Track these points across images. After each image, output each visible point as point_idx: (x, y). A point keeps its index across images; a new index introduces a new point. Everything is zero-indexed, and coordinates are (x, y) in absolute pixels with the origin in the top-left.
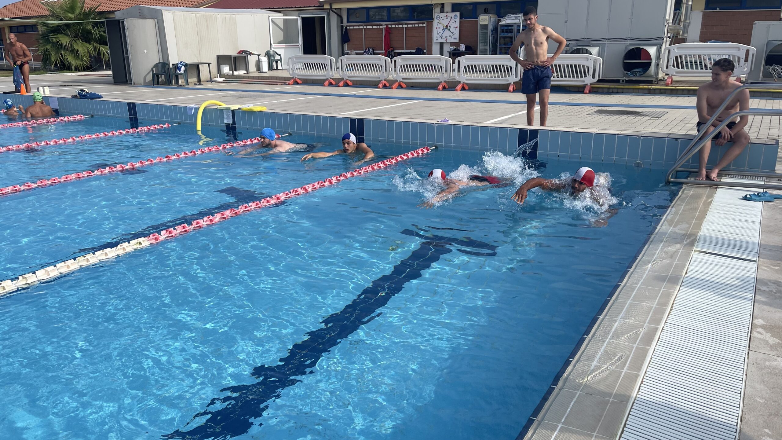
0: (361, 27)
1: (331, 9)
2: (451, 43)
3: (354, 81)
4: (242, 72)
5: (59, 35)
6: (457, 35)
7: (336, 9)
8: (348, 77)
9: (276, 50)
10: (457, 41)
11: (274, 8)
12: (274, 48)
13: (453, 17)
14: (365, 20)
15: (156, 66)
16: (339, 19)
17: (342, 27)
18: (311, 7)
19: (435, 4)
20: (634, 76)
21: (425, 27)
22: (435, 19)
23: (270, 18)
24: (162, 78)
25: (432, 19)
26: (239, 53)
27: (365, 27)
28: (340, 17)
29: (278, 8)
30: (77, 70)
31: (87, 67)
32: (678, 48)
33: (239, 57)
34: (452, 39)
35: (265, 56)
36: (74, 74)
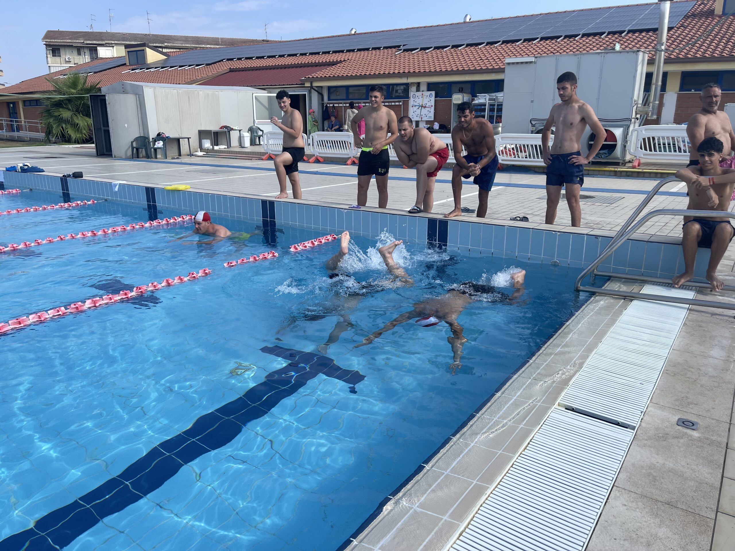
0: (340, 105)
1: (311, 87)
2: (426, 121)
3: (325, 157)
4: (222, 147)
5: (61, 110)
6: (432, 114)
7: (317, 87)
8: (319, 153)
9: (259, 126)
10: (433, 119)
11: (259, 86)
12: (257, 124)
13: (428, 96)
14: (345, 98)
15: (136, 139)
16: (320, 96)
17: (323, 104)
18: (294, 85)
19: (412, 83)
20: (599, 157)
21: (401, 105)
22: (411, 98)
23: (254, 95)
24: (143, 152)
25: (408, 97)
26: (221, 128)
27: (344, 105)
28: (321, 94)
29: (263, 86)
30: (77, 142)
31: (86, 139)
32: (646, 130)
33: (221, 133)
34: (428, 117)
35: (248, 132)
36: (71, 146)
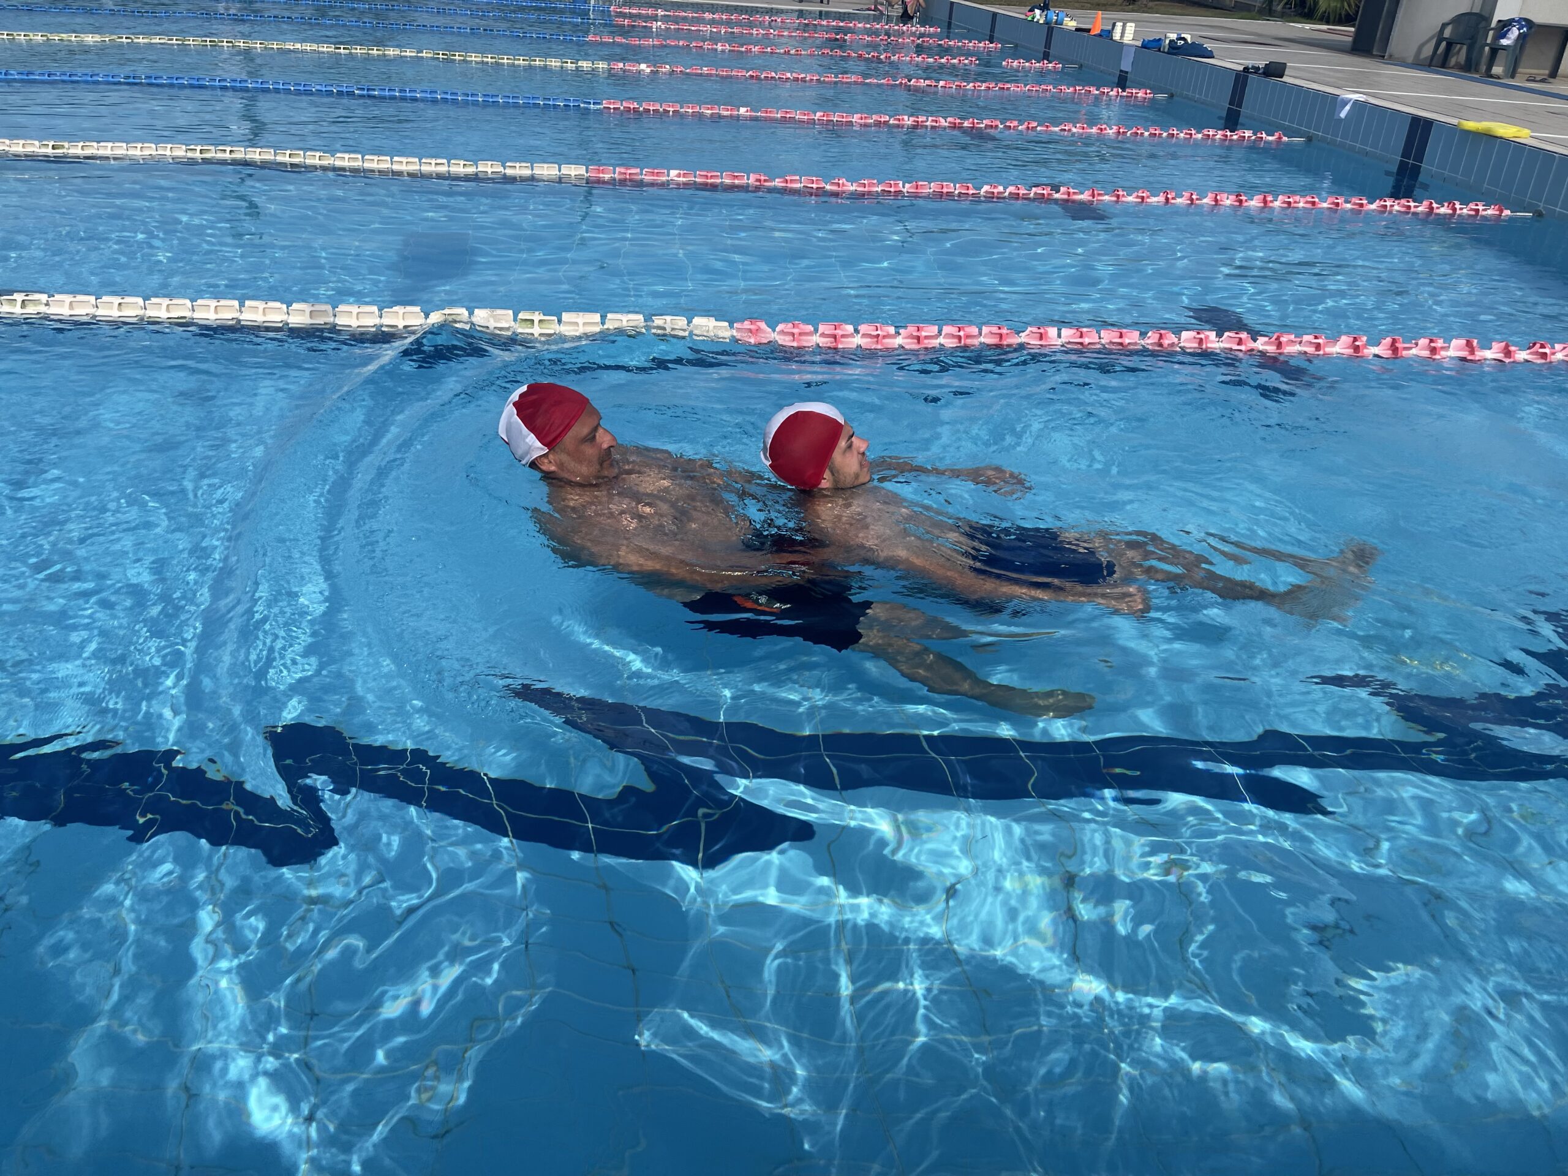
15: (1458, 20)
24: (1461, 55)
30: (1326, 19)
31: (1348, 15)
36: (1307, 27)
